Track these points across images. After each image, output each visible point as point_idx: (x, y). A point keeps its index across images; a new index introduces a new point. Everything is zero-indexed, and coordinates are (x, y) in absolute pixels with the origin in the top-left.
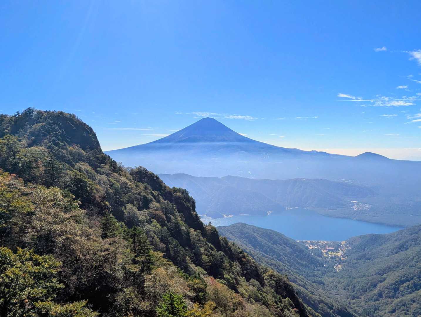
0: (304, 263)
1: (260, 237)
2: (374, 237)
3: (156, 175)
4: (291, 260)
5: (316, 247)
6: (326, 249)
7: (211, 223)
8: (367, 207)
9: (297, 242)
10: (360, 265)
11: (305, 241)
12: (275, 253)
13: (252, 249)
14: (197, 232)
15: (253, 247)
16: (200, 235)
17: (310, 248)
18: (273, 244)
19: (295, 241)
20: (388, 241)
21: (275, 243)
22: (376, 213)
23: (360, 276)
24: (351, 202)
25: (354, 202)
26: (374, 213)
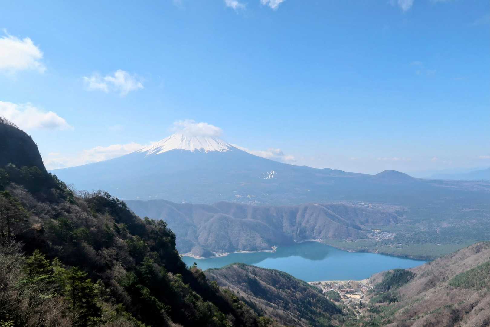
0: (318, 310)
1: (262, 281)
2: (399, 273)
3: (121, 201)
4: (302, 308)
5: (331, 290)
6: (344, 291)
7: (196, 264)
8: (389, 236)
9: (308, 285)
10: (384, 309)
11: (318, 282)
12: (281, 300)
13: (252, 297)
14: (177, 276)
15: (253, 294)
16: (180, 280)
17: (324, 291)
18: (279, 288)
19: (306, 283)
20: (414, 277)
21: (282, 287)
22: (401, 243)
23: (383, 322)
24: (372, 231)
25: (375, 230)
26: (398, 244)
